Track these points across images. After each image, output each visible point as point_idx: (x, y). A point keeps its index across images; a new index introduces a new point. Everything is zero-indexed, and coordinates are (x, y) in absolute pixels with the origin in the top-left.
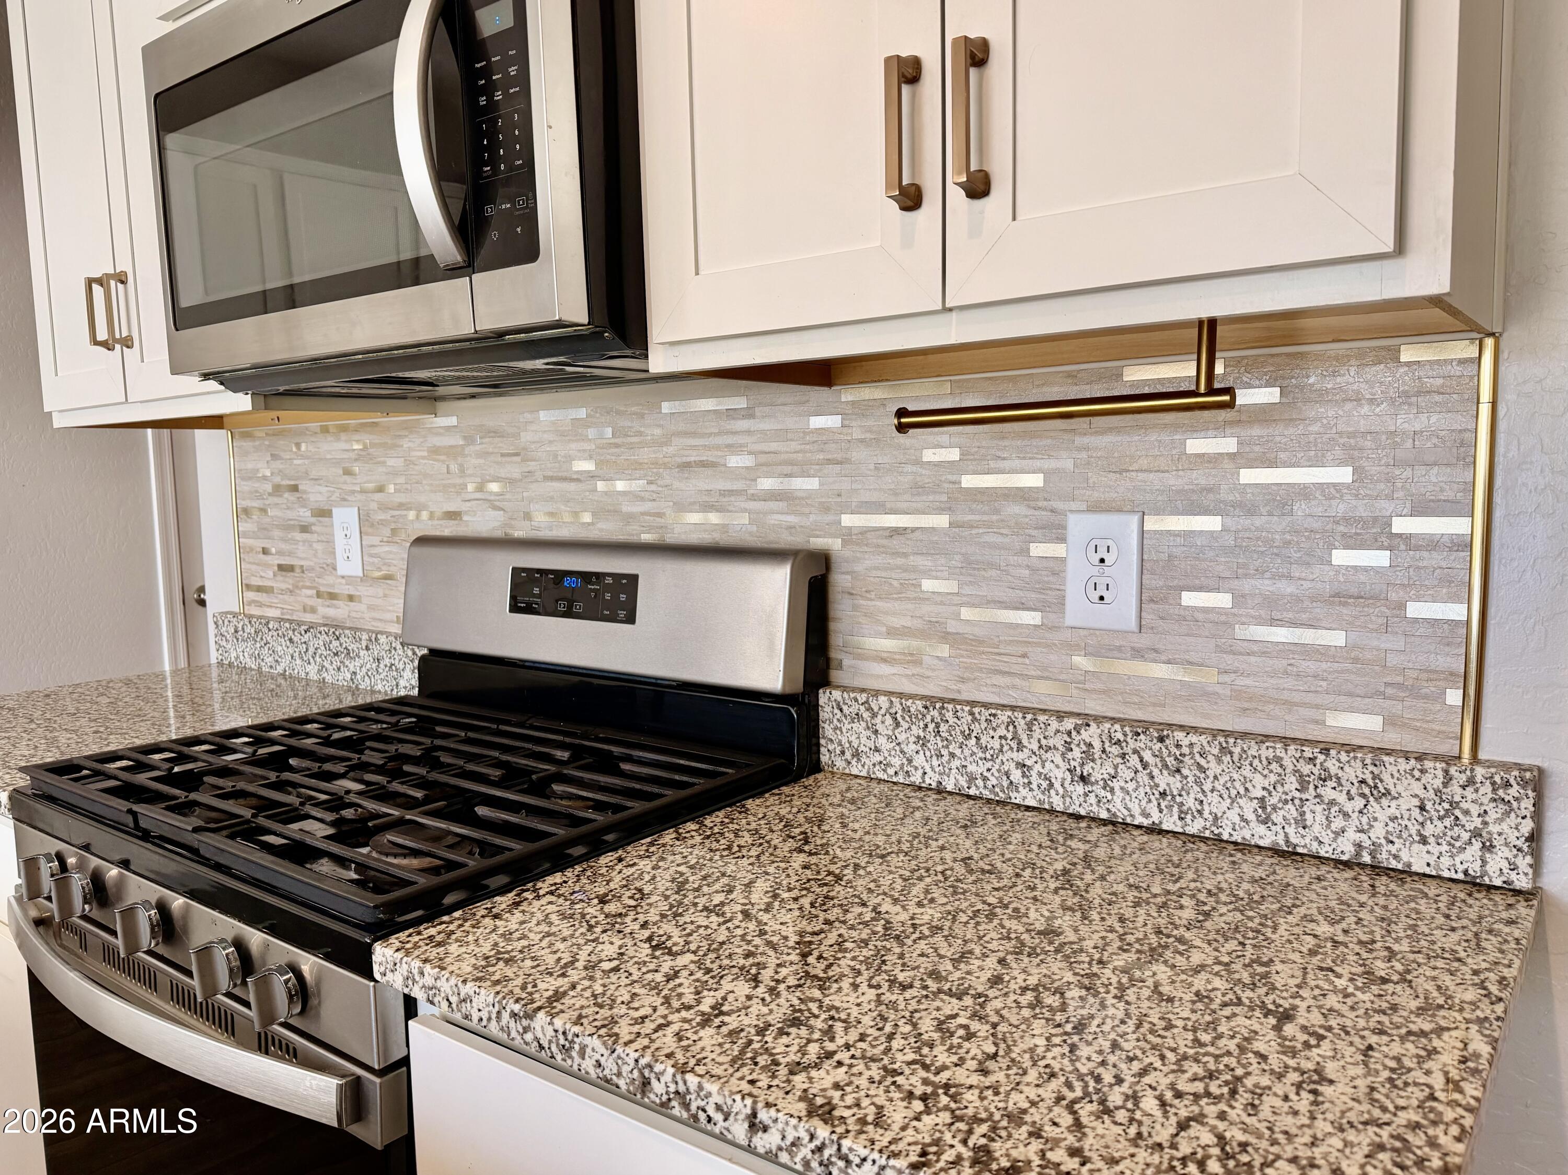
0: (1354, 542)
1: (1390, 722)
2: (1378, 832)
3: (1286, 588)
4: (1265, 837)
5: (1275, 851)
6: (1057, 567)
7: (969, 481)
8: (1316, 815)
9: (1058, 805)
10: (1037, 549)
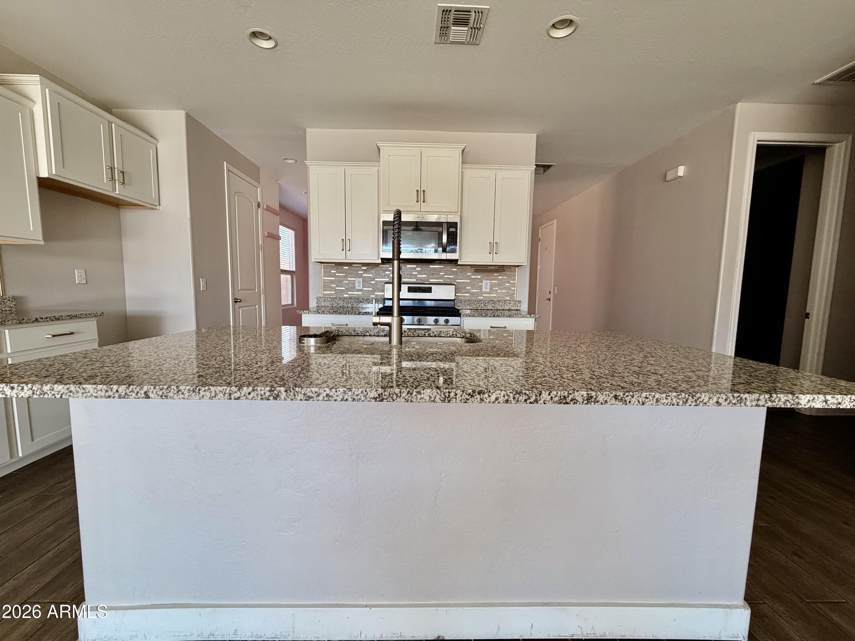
2: (510, 307)
6: (482, 286)
7: (472, 277)
9: (483, 309)
10: (480, 284)
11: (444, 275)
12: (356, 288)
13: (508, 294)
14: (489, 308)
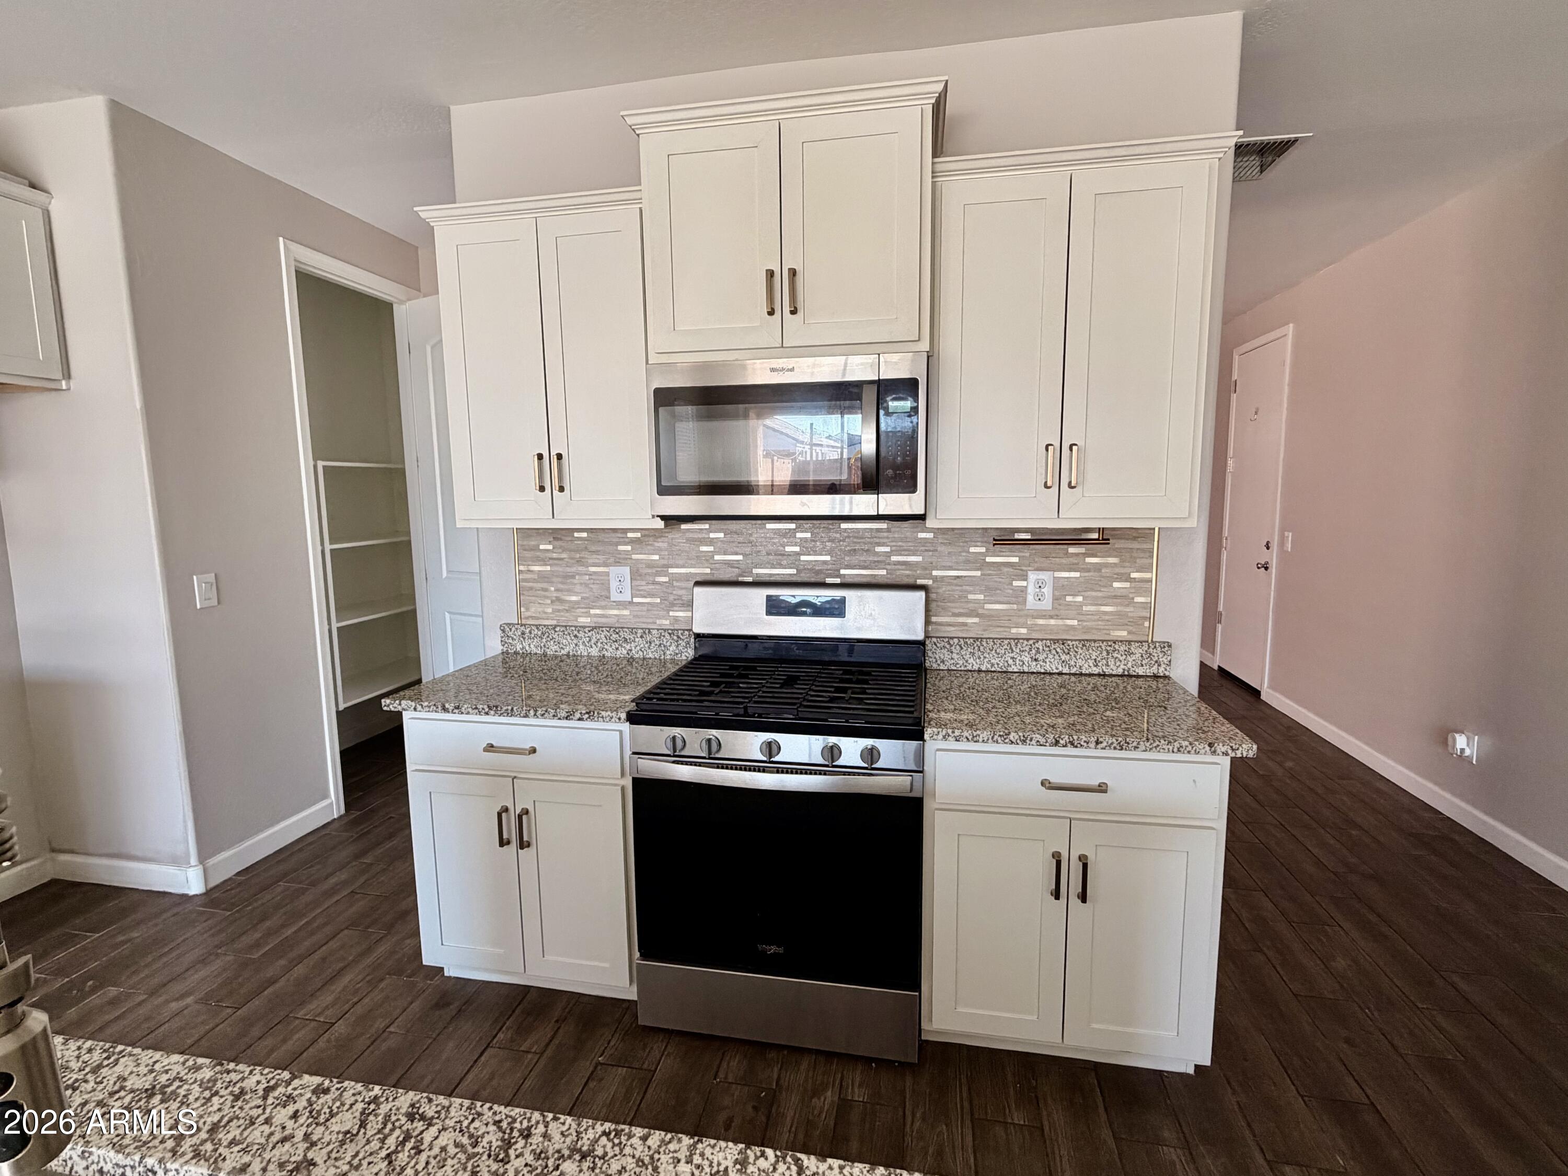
0: (1120, 580)
1: (1129, 633)
2: (1130, 665)
3: (1100, 594)
4: (1096, 670)
5: (1099, 675)
6: (1024, 590)
7: (988, 559)
8: (1111, 662)
9: (1026, 669)
10: (1015, 583)
11: (887, 555)
12: (612, 599)
13: (1120, 620)
14: (1049, 669)
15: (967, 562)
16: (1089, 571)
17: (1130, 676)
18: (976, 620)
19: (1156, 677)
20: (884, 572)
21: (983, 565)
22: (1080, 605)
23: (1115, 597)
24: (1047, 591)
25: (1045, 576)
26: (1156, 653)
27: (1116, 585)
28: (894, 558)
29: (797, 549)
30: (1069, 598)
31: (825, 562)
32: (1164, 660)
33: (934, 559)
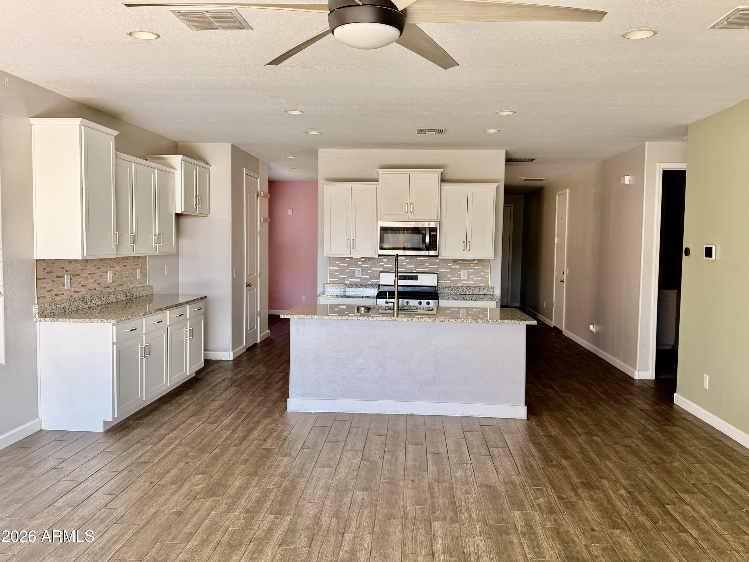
1: (484, 284)
2: (485, 292)
3: (478, 275)
9: (461, 293)
10: (459, 273)
11: (428, 265)
12: (356, 276)
13: (482, 282)
14: (466, 293)
15: (447, 267)
16: (475, 270)
17: (484, 295)
18: (449, 282)
19: (490, 295)
20: (427, 270)
21: (451, 268)
22: (474, 278)
23: (482, 276)
24: (466, 275)
25: (466, 271)
26: (490, 289)
27: (481, 273)
28: (430, 266)
29: (406, 264)
30: (471, 276)
31: (413, 267)
32: (492, 291)
33: (439, 267)
